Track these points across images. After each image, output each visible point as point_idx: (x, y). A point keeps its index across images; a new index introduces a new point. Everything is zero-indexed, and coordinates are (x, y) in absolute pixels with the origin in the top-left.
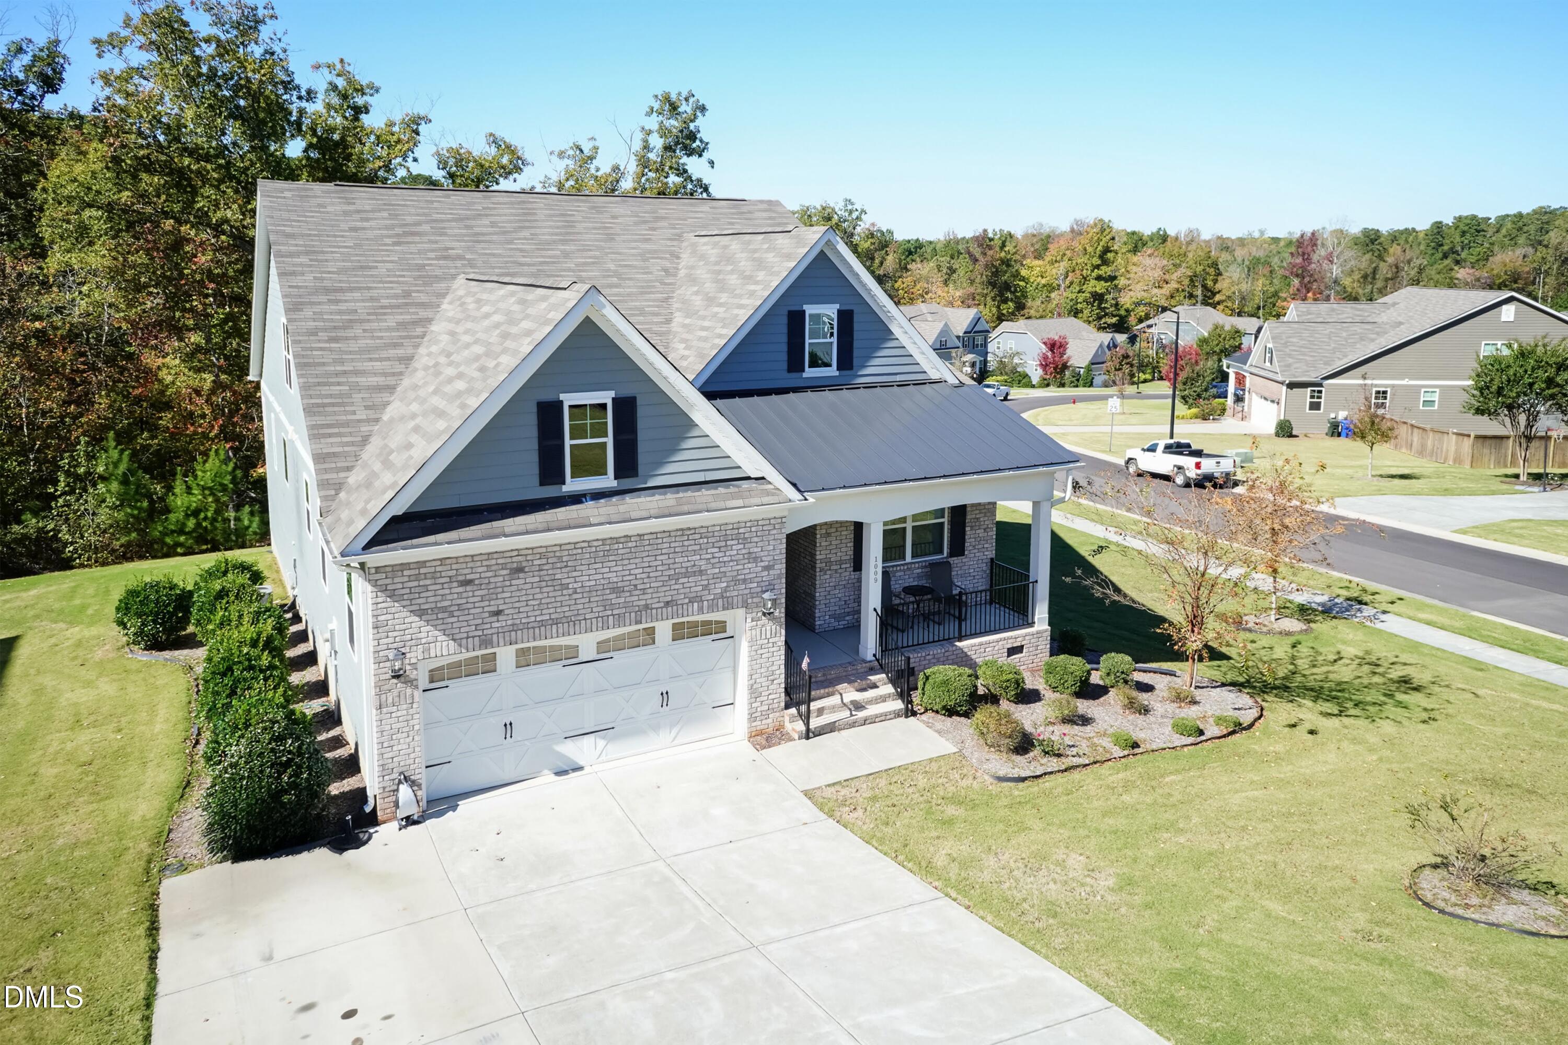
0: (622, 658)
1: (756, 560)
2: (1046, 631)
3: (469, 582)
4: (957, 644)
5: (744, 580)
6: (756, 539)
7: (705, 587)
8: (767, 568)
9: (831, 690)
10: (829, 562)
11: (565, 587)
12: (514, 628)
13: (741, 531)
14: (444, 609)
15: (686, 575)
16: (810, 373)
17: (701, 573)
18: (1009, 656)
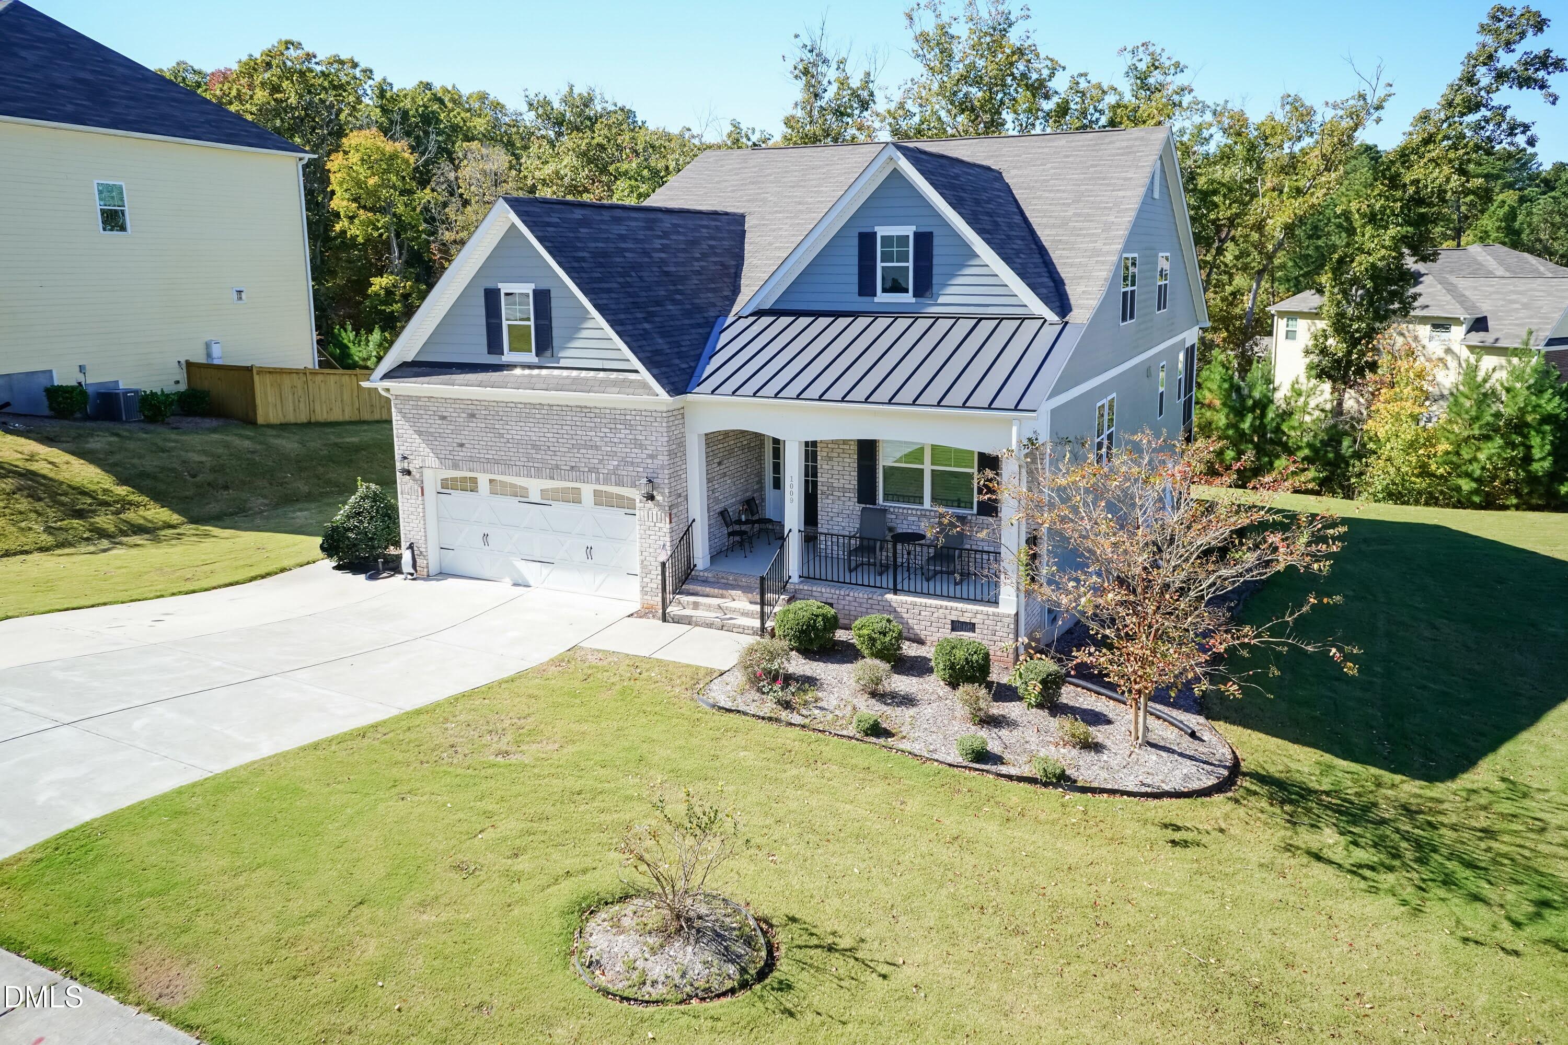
0: (559, 508)
1: (641, 446)
2: (1009, 616)
3: (443, 418)
4: (890, 596)
5: (632, 463)
6: (640, 428)
7: (601, 461)
8: (652, 457)
9: (724, 592)
10: (831, 487)
11: (501, 436)
12: (472, 459)
13: (628, 417)
14: (431, 434)
15: (585, 446)
16: (881, 297)
17: (597, 448)
18: (953, 629)
